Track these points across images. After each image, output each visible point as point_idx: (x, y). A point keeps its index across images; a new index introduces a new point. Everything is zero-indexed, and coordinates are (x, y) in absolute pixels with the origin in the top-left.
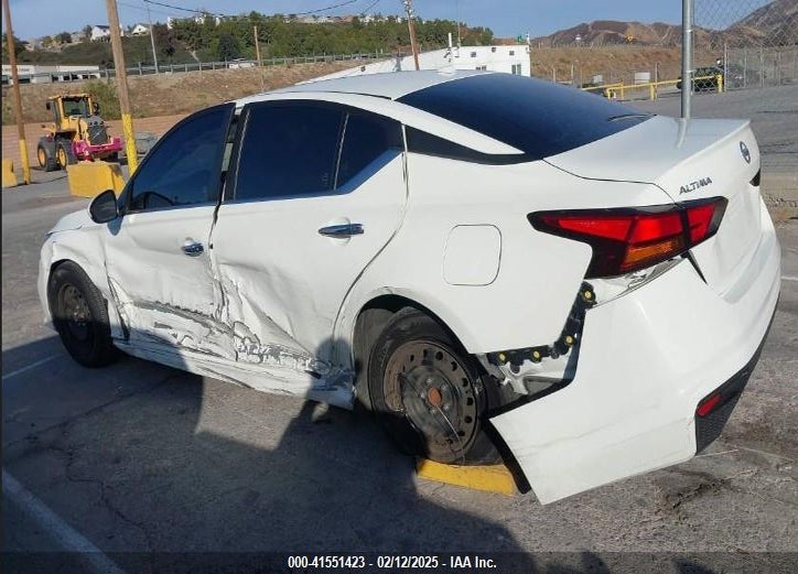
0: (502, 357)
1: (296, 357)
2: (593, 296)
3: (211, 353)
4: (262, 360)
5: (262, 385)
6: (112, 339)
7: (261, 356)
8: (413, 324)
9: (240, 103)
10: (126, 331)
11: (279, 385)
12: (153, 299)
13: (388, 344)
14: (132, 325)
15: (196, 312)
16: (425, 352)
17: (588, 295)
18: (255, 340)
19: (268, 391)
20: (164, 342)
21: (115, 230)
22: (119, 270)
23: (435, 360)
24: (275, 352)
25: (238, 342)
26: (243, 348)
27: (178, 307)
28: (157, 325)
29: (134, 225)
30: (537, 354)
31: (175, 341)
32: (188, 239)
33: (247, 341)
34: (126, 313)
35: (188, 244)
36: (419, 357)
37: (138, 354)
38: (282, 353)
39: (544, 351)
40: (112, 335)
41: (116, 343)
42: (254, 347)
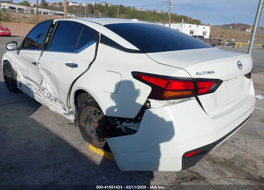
0: (116, 119)
1: (60, 103)
2: (150, 105)
3: (40, 95)
4: (51, 101)
5: (52, 108)
6: (17, 86)
7: (51, 100)
8: (91, 101)
9: (55, 21)
10: (21, 84)
11: (56, 110)
12: (27, 76)
13: (84, 105)
14: (22, 82)
15: (35, 82)
16: (95, 111)
17: (148, 104)
18: (51, 95)
19: (53, 111)
20: (29, 89)
21: (18, 53)
22: (18, 66)
23: (97, 114)
24: (55, 100)
25: (46, 94)
26: (47, 96)
27: (32, 80)
28: (28, 84)
29: (22, 53)
30: (128, 121)
31: (32, 90)
32: (34, 60)
33: (49, 95)
34: (21, 79)
35: (34, 61)
36: (93, 112)
37: (24, 91)
38: (57, 100)
39: (130, 120)
40: (17, 84)
41: (18, 87)
42: (50, 97)
